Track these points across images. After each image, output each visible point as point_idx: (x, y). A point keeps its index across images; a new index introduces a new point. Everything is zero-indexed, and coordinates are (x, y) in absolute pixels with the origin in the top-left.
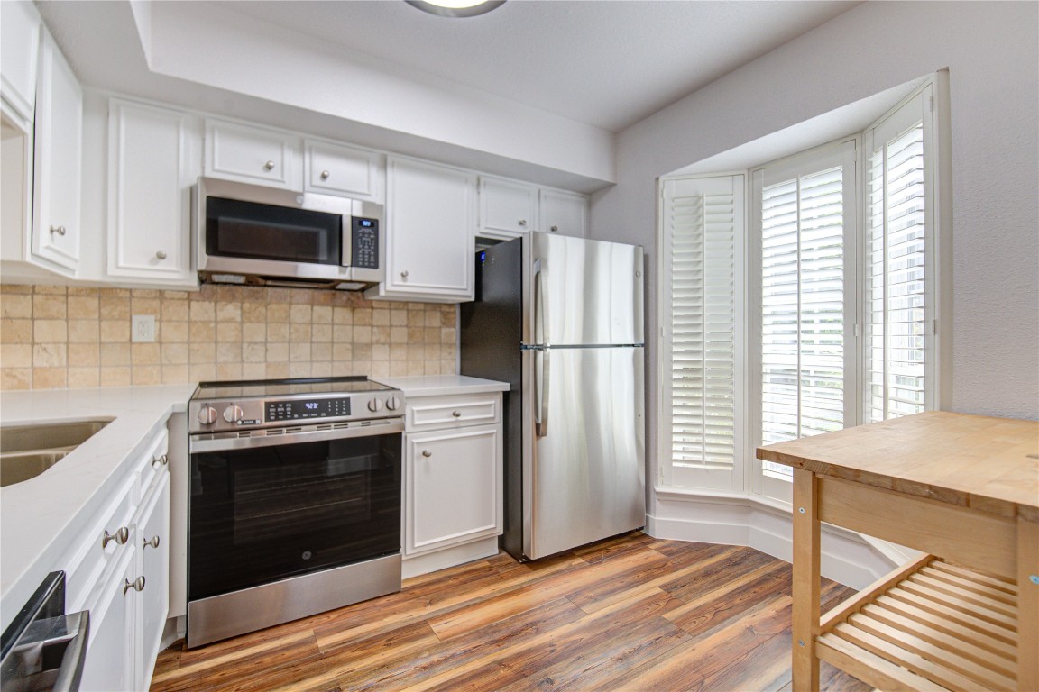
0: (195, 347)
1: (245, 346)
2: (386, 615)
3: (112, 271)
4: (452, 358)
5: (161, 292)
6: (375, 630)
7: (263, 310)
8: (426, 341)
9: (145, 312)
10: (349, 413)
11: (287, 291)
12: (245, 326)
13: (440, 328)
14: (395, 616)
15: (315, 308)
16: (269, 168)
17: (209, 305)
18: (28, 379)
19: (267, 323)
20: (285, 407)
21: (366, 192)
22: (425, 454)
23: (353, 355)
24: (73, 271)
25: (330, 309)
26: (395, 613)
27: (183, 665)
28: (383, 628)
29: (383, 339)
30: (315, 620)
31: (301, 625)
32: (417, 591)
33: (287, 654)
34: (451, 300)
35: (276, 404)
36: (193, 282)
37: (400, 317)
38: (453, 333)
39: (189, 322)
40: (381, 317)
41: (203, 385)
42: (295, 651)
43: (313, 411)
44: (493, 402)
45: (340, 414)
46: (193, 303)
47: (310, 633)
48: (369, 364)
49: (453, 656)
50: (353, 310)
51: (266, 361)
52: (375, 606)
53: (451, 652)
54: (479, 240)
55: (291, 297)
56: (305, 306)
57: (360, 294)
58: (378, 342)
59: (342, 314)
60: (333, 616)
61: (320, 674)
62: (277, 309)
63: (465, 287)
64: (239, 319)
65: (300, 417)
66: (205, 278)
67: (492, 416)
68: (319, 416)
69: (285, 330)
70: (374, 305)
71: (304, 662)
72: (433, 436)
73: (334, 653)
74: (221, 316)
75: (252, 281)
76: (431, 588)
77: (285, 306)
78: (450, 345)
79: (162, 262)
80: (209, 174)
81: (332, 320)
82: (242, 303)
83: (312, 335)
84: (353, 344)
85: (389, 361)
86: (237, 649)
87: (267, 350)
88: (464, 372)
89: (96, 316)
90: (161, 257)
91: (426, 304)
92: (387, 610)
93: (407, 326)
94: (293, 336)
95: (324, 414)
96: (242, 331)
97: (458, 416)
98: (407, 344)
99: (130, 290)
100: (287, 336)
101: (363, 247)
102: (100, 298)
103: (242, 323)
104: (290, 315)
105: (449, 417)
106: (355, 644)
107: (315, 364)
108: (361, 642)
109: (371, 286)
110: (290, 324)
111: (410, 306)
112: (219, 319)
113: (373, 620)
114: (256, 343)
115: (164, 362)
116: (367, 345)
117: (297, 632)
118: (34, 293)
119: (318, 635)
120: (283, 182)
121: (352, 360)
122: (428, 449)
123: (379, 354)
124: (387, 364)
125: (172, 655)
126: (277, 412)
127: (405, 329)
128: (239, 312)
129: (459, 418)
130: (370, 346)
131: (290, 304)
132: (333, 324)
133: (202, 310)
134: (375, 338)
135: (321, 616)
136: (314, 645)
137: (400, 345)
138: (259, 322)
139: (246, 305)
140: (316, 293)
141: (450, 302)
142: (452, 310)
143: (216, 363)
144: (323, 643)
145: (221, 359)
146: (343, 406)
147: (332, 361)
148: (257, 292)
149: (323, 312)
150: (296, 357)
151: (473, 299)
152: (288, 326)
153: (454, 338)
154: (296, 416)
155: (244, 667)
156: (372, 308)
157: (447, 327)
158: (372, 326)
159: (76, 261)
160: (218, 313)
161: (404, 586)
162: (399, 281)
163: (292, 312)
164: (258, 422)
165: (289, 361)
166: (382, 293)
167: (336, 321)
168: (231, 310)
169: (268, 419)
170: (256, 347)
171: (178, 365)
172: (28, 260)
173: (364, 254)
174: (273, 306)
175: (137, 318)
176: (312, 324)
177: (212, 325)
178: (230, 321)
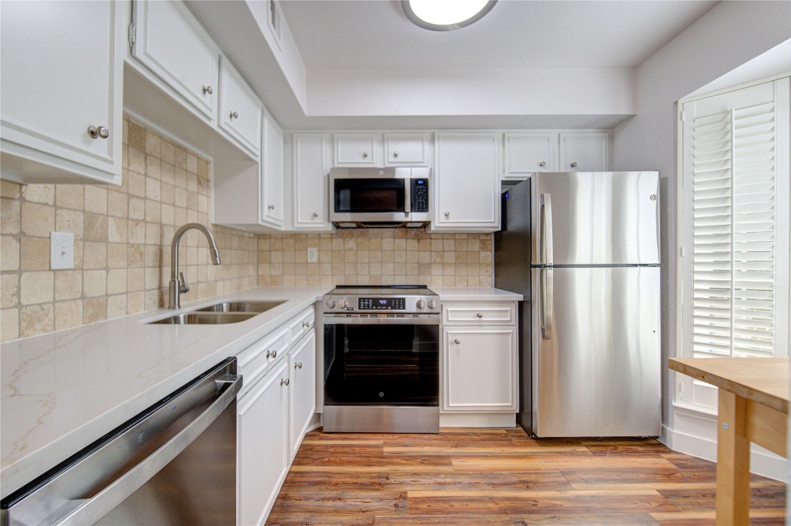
0: (335, 265)
1: (358, 265)
2: (426, 445)
3: (296, 225)
4: (488, 275)
5: (319, 234)
6: (417, 452)
7: (367, 242)
8: (469, 262)
9: (312, 246)
10: (404, 308)
11: (380, 230)
12: (358, 253)
13: (479, 252)
14: (431, 447)
15: (397, 240)
16: (365, 156)
17: (341, 241)
18: (269, 281)
19: (369, 251)
20: (368, 301)
21: (421, 160)
22: (457, 342)
23: (419, 272)
24: (280, 226)
25: (404, 240)
26: (431, 446)
27: (320, 439)
28: (422, 452)
29: (438, 260)
30: (386, 435)
31: (378, 436)
32: (450, 437)
33: (368, 449)
34: (487, 230)
35: (364, 299)
36: (330, 228)
37: (450, 245)
38: (489, 256)
39: (332, 251)
40: (437, 245)
41: (338, 287)
42: (371, 449)
43: (383, 305)
44: (509, 309)
45: (399, 309)
46: (334, 240)
47: (381, 442)
48: (429, 277)
49: (460, 483)
50: (419, 240)
51: (369, 274)
52: (421, 438)
53: (460, 480)
54: (504, 183)
55: (382, 234)
56: (390, 239)
57: (423, 229)
58: (435, 263)
59: (412, 244)
60: (396, 436)
61: (380, 466)
62: (375, 242)
63: (493, 220)
64: (355, 249)
65: (377, 309)
66: (337, 225)
67: (509, 319)
68: (387, 309)
69: (379, 254)
70: (433, 236)
71: (374, 457)
72: (464, 330)
73: (391, 457)
74: (347, 247)
75: (360, 225)
76: (459, 437)
77: (379, 240)
78: (487, 265)
79: (316, 218)
80: (337, 165)
81: (406, 248)
82: (357, 239)
83: (394, 258)
84: (418, 263)
85: (443, 275)
86: (345, 439)
87: (369, 268)
88: (497, 285)
89: (293, 249)
90: (315, 215)
91: (468, 234)
92: (427, 442)
93: (454, 251)
94: (384, 259)
95: (389, 308)
96: (357, 256)
97: (480, 317)
98: (455, 263)
99: (306, 234)
100: (380, 258)
101: (419, 199)
102: (295, 239)
103: (357, 251)
104: (382, 245)
105: (474, 317)
106: (404, 456)
107: (396, 277)
108: (407, 456)
109: (426, 225)
110: (382, 251)
111: (457, 236)
112: (346, 249)
113: (417, 445)
114: (364, 263)
115: (321, 274)
116: (427, 264)
117: (375, 439)
118: (270, 238)
119: (385, 444)
120: (373, 163)
121: (419, 274)
122: (459, 339)
123: (436, 270)
124: (441, 277)
125: (317, 433)
126: (364, 304)
127: (454, 253)
128: (355, 244)
129: (482, 319)
130: (430, 265)
131: (382, 238)
132: (406, 251)
133: (338, 244)
134: (433, 260)
135: (390, 435)
136: (381, 450)
137: (450, 264)
138: (366, 250)
139: (359, 240)
140: (397, 230)
141: (487, 232)
142: (488, 238)
143: (344, 274)
144: (387, 449)
145: (347, 272)
146: (401, 303)
147: (406, 275)
148: (365, 232)
149: (401, 243)
150: (386, 272)
151: (500, 229)
152: (380, 252)
153: (490, 259)
154: (374, 307)
155: (346, 449)
156: (431, 239)
157: (485, 251)
158: (431, 251)
159: (281, 221)
160: (346, 245)
161: (441, 431)
162: (443, 219)
163: (383, 243)
164: (355, 309)
165: (382, 275)
166: (433, 228)
167: (408, 248)
168: (351, 243)
169: (360, 308)
170: (364, 265)
171: (327, 275)
172: (260, 222)
173: (419, 203)
174: (373, 240)
175: (309, 250)
176: (394, 251)
177: (342, 252)
178: (351, 250)
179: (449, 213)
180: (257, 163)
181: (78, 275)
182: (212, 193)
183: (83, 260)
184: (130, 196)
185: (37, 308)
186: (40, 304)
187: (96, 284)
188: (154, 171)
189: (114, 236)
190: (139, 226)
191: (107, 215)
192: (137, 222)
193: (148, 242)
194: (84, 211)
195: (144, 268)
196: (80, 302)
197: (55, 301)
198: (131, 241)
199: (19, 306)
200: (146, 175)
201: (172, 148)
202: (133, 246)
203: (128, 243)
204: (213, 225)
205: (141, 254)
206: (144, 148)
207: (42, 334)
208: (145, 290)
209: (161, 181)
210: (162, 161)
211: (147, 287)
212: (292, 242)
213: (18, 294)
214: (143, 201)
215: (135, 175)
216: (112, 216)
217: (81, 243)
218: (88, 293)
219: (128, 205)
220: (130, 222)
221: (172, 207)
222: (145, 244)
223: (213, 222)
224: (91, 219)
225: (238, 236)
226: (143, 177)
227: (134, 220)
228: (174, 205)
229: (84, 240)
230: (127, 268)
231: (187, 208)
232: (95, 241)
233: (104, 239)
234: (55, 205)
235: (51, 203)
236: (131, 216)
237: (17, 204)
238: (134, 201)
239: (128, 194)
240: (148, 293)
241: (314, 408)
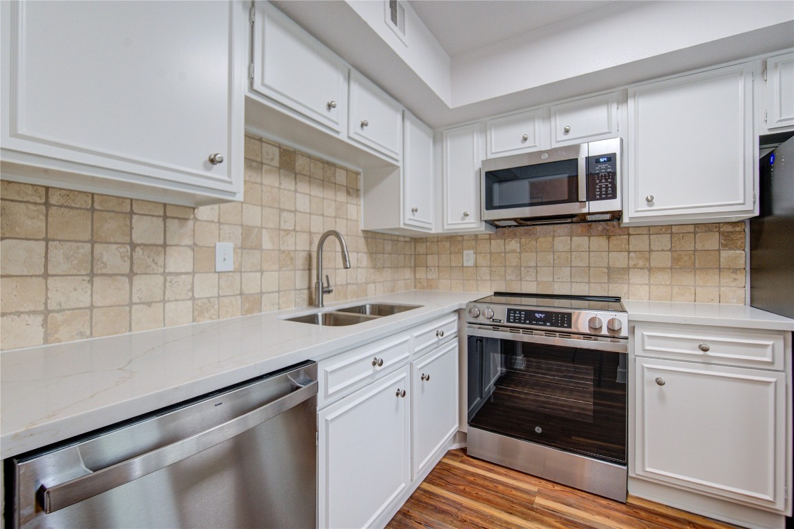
0: (494, 269)
1: (523, 269)
2: (599, 514)
3: (446, 227)
4: (740, 286)
5: (476, 236)
6: (583, 519)
7: (534, 243)
8: (697, 266)
9: (469, 249)
10: (570, 326)
11: (551, 227)
12: (523, 255)
13: (719, 250)
14: (607, 520)
15: (574, 238)
16: (525, 139)
17: (501, 242)
18: (425, 284)
19: (536, 252)
20: (520, 314)
21: (607, 130)
22: (660, 383)
23: (609, 279)
24: (431, 229)
25: (586, 238)
26: (609, 517)
27: (462, 462)
28: (590, 521)
29: (641, 263)
30: (543, 482)
31: (533, 480)
32: (643, 514)
33: (514, 492)
34: (734, 218)
35: (515, 311)
36: (482, 228)
37: (663, 241)
38: (741, 256)
39: (490, 253)
40: (639, 243)
41: (497, 294)
42: (519, 494)
43: (540, 320)
44: (771, 343)
45: (562, 326)
46: (492, 241)
47: (535, 489)
48: (626, 287)
50: (609, 238)
51: (536, 280)
52: (594, 501)
54: (764, 140)
55: (554, 231)
56: (565, 238)
57: (615, 223)
58: (635, 267)
59: (599, 242)
60: (558, 488)
61: (525, 519)
62: (544, 242)
64: (518, 250)
65: (531, 323)
66: (492, 223)
67: (768, 359)
68: (545, 325)
69: (550, 257)
70: (631, 231)
71: (520, 505)
72: (671, 366)
73: (542, 513)
74: (508, 248)
75: (522, 222)
76: (660, 519)
77: (550, 239)
78: (735, 271)
79: (467, 217)
80: (490, 156)
81: (589, 248)
82: (520, 239)
83: (571, 261)
84: (608, 268)
85: (649, 285)
86: (490, 470)
87: (537, 272)
88: (754, 303)
89: (449, 252)
90: (466, 215)
91: (696, 225)
92: (604, 510)
93: (670, 250)
94: (556, 262)
95: (548, 324)
96: (520, 258)
97: (705, 350)
98: (671, 269)
99: (462, 236)
100: (552, 262)
101: (601, 182)
102: (450, 242)
103: (520, 253)
104: (553, 245)
105: (692, 349)
106: (561, 518)
107: (574, 284)
108: (565, 519)
109: (617, 216)
110: (554, 252)
111: (675, 229)
112: (507, 250)
113: (586, 510)
114: (530, 267)
115: (479, 278)
116: (623, 269)
117: (528, 483)
118: (427, 242)
119: (539, 493)
120: (536, 146)
121: (609, 282)
122: (663, 378)
123: (637, 278)
124: (646, 288)
125: (460, 454)
126: (514, 317)
127: (670, 253)
128: (518, 245)
129: (707, 353)
130: (627, 270)
131: (554, 237)
132: (589, 251)
133: (497, 245)
134: (632, 263)
135: (549, 483)
136: (533, 498)
137: (663, 269)
138: (532, 252)
139: (523, 240)
140: (574, 226)
141: (734, 220)
142: (738, 229)
143: (505, 280)
144: (539, 501)
145: (508, 278)
146: (564, 320)
147: (589, 282)
148: (530, 230)
149: (581, 241)
150: (559, 278)
151: (757, 213)
152: (552, 254)
153: (742, 262)
154: (528, 322)
155: (487, 483)
156: (629, 235)
157: (731, 249)
158: (629, 252)
159: (431, 224)
160: (506, 247)
161: (630, 501)
162: (644, 206)
163: (555, 242)
164: (502, 322)
165: (553, 281)
166: (626, 219)
167: (592, 248)
168: (514, 244)
169: (508, 321)
170: (530, 270)
171: (485, 280)
172: (402, 226)
173: (601, 187)
174: (541, 239)
175: (465, 252)
176: (571, 252)
177: (503, 255)
178: (513, 251)
179: (652, 198)
180: (398, 167)
181: (237, 276)
182: (362, 202)
183: (241, 265)
184: (281, 210)
185: (206, 301)
186: (208, 298)
187: (252, 283)
188: (303, 187)
189: (267, 244)
190: (290, 235)
191: (262, 228)
192: (288, 232)
193: (298, 248)
194: (242, 225)
195: (295, 270)
196: (239, 297)
197: (219, 296)
198: (282, 248)
199: (193, 299)
200: (296, 191)
201: (320, 165)
202: (284, 252)
203: (280, 250)
204: (363, 231)
205: (291, 259)
206: (294, 168)
207: (210, 321)
208: (296, 289)
209: (310, 195)
210: (310, 179)
211: (297, 287)
212: (447, 244)
213: (192, 290)
214: (293, 214)
215: (286, 192)
216: (266, 228)
217: (239, 251)
218: (246, 291)
219: (280, 218)
220: (282, 233)
221: (321, 218)
222: (296, 250)
223: (363, 229)
224: (247, 231)
225: (391, 240)
226: (293, 193)
227: (285, 230)
228: (323, 215)
229: (242, 248)
230: (279, 271)
231: (335, 217)
232: (252, 249)
233: (259, 247)
234: (219, 222)
235: (216, 220)
236: (282, 227)
237: (191, 223)
238: (285, 214)
239: (280, 209)
240: (298, 292)
241: (457, 425)
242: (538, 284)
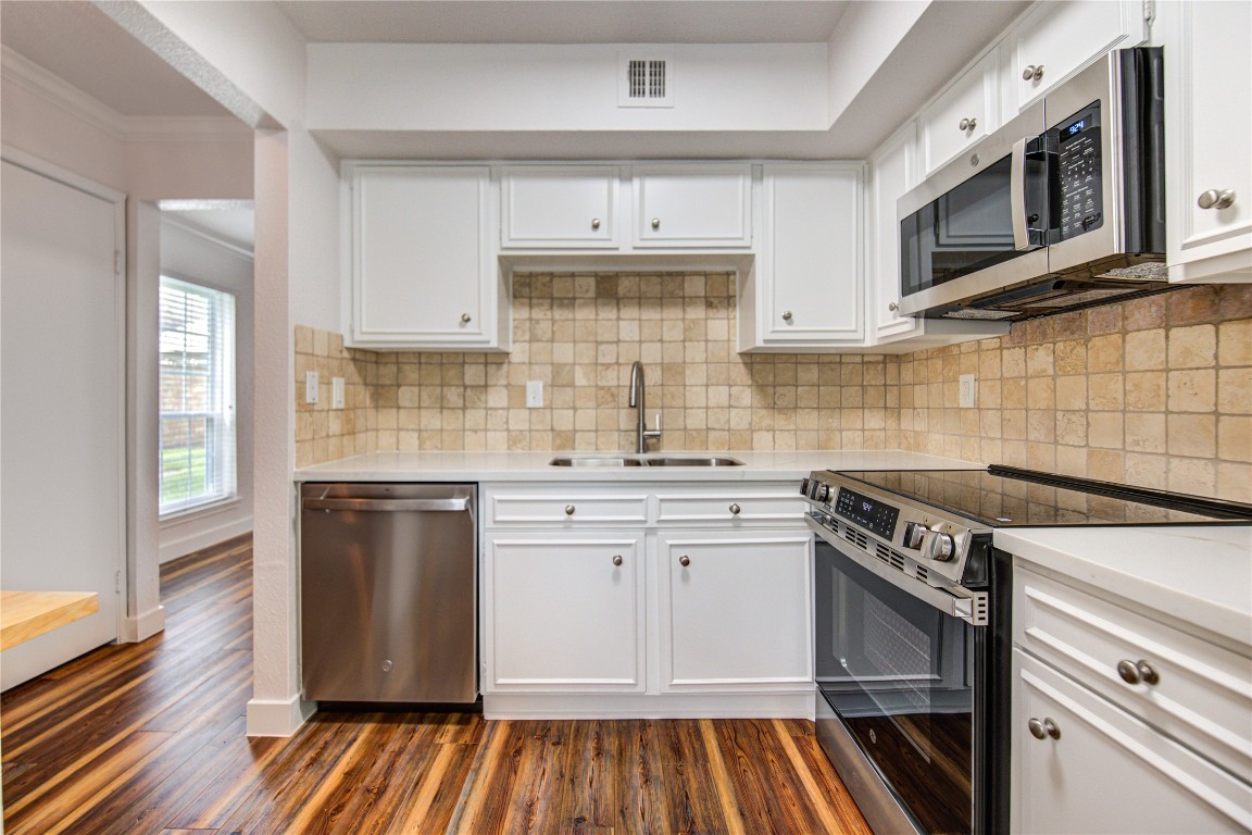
0: (1007, 414)
1: (1059, 415)
5: (980, 343)
7: (1081, 350)
9: (967, 371)
12: (1060, 381)
15: (1175, 332)
17: (1019, 352)
19: (1087, 375)
20: (850, 499)
25: (1210, 328)
35: (846, 492)
39: (1002, 380)
46: (1005, 356)
51: (1085, 445)
55: (1125, 318)
56: (1152, 332)
62: (1102, 348)
64: (1051, 372)
65: (856, 519)
69: (1116, 385)
74: (1033, 366)
81: (1216, 357)
82: (1054, 344)
83: (1168, 396)
87: (1088, 424)
94: (1131, 399)
95: (871, 525)
96: (1055, 391)
99: (959, 346)
100: (1121, 400)
102: (943, 358)
103: (1054, 378)
104: (1123, 356)
107: (1175, 462)
110: (1125, 373)
112: (1030, 372)
115: (983, 434)
128: (1051, 359)
131: (1124, 333)
132: (1217, 368)
133: (1012, 360)
138: (1077, 374)
139: (1060, 346)
143: (1027, 440)
145: (1032, 436)
147: (1216, 459)
148: (1073, 320)
149: (1192, 339)
150: (1137, 443)
152: (1121, 378)
154: (853, 516)
160: (1030, 364)
163: (1128, 347)
165: (1124, 449)
167: (1225, 359)
168: (1042, 358)
170: (1074, 418)
171: (992, 439)
173: (1071, 201)
174: (1097, 342)
175: (962, 378)
176: (1168, 370)
177: (1023, 383)
178: (1040, 375)
180: (754, 256)
181: (548, 412)
182: (738, 312)
183: (551, 401)
184: (598, 343)
185: (518, 433)
186: (521, 431)
187: (564, 420)
188: (630, 312)
189: (581, 379)
190: (610, 370)
191: (574, 364)
192: (607, 366)
193: (621, 383)
194: (552, 364)
195: (619, 408)
196: (550, 433)
197: (530, 430)
198: (600, 384)
199: (508, 430)
200: (618, 319)
201: (656, 280)
202: (602, 388)
203: (597, 386)
204: (740, 354)
205: (613, 395)
206: (617, 293)
207: (521, 451)
208: (619, 430)
209: (640, 320)
210: (641, 300)
211: (622, 427)
213: (507, 422)
214: (615, 346)
215: (604, 322)
216: (580, 364)
217: (550, 389)
218: (557, 427)
219: (597, 352)
220: (599, 368)
221: (659, 344)
222: (619, 386)
223: (738, 351)
224: (557, 369)
226: (615, 322)
227: (603, 365)
228: (661, 341)
229: (553, 386)
230: (596, 409)
231: (684, 341)
232: (563, 386)
233: (572, 385)
234: (530, 363)
235: (527, 361)
236: (599, 361)
237: (505, 366)
238: (603, 347)
239: (596, 342)
240: (623, 433)
242: (1090, 455)
